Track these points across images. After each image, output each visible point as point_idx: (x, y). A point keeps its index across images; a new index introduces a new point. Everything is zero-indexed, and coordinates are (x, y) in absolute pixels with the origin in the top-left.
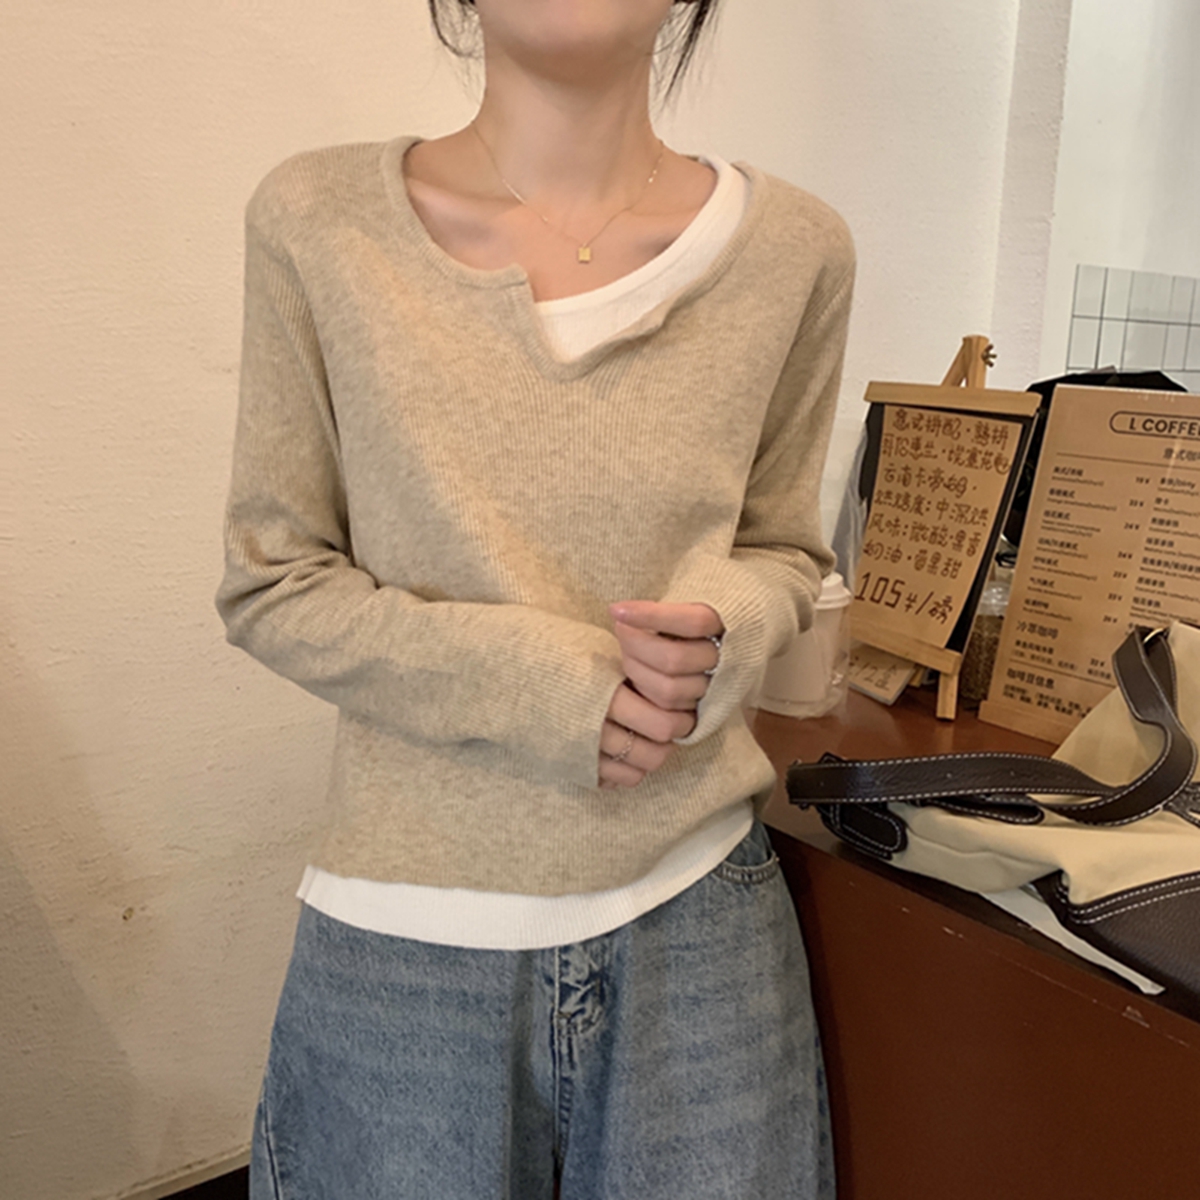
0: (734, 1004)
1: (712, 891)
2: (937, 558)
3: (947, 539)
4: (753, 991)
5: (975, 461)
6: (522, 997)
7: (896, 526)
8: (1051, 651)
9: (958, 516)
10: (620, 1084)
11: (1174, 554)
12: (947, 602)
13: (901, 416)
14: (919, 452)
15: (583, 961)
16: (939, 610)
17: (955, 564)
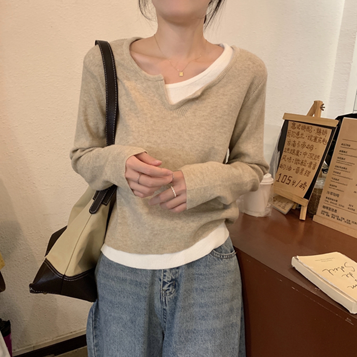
0: (215, 293)
1: (210, 259)
2: (303, 170)
3: (306, 164)
4: (221, 290)
5: (316, 140)
6: (152, 284)
7: (290, 159)
8: (337, 201)
9: (310, 157)
10: (179, 311)
12: (305, 183)
13: (294, 125)
14: (299, 136)
15: (170, 275)
16: (302, 186)
17: (308, 172)
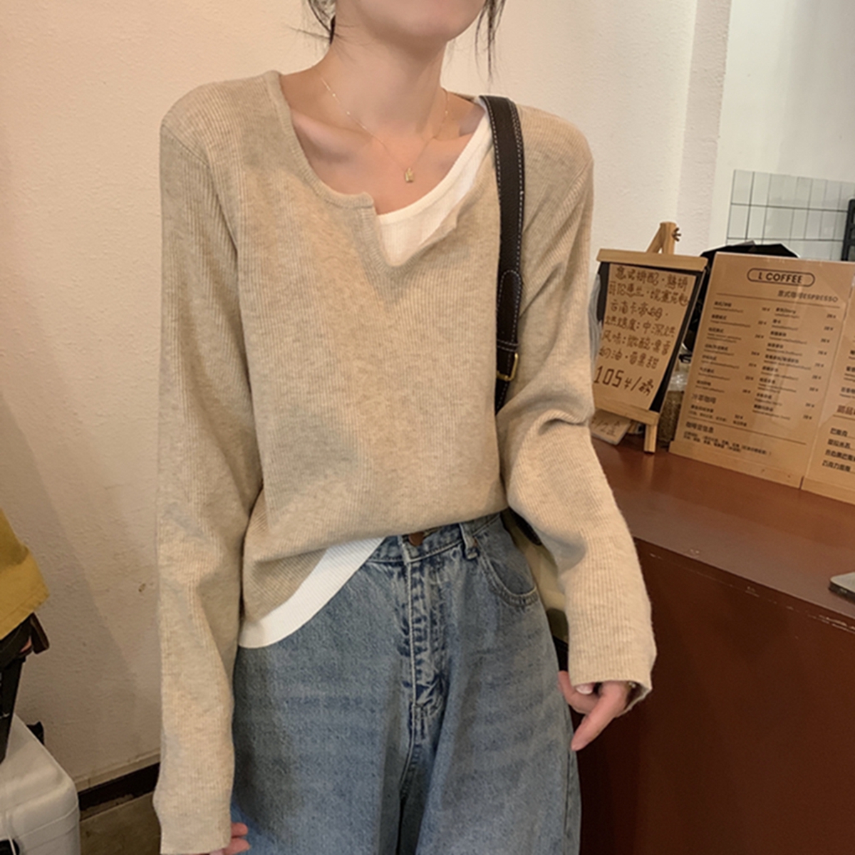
0: (515, 686)
2: (643, 357)
3: (650, 345)
4: (527, 676)
5: (667, 298)
7: (618, 338)
9: (657, 331)
11: (783, 352)
12: (650, 383)
13: (621, 270)
14: (633, 293)
16: (645, 388)
17: (655, 360)
